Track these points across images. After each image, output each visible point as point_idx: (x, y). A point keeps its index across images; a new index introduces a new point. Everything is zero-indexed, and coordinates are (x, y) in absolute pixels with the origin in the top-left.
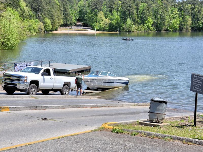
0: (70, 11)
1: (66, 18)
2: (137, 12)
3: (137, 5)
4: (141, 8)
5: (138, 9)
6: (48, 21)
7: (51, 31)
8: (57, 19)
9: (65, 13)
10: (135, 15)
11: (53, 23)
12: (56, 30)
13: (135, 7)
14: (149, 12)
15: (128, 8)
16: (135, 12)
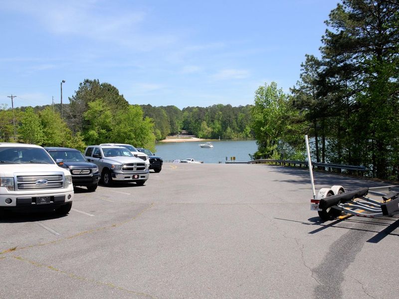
0: (176, 122)
1: (173, 128)
2: (236, 121)
3: (236, 115)
4: (240, 118)
5: (237, 118)
6: (159, 132)
7: (161, 140)
8: (165, 129)
9: (172, 123)
10: (235, 124)
11: (162, 133)
12: (165, 139)
13: (234, 117)
14: (247, 121)
15: (228, 118)
16: (234, 121)
